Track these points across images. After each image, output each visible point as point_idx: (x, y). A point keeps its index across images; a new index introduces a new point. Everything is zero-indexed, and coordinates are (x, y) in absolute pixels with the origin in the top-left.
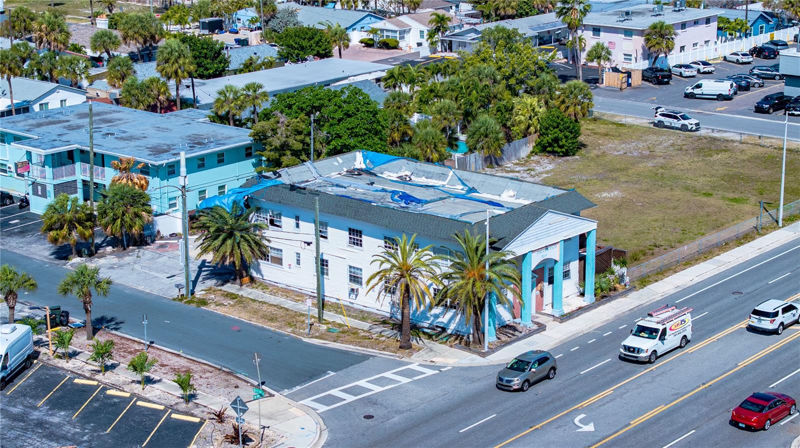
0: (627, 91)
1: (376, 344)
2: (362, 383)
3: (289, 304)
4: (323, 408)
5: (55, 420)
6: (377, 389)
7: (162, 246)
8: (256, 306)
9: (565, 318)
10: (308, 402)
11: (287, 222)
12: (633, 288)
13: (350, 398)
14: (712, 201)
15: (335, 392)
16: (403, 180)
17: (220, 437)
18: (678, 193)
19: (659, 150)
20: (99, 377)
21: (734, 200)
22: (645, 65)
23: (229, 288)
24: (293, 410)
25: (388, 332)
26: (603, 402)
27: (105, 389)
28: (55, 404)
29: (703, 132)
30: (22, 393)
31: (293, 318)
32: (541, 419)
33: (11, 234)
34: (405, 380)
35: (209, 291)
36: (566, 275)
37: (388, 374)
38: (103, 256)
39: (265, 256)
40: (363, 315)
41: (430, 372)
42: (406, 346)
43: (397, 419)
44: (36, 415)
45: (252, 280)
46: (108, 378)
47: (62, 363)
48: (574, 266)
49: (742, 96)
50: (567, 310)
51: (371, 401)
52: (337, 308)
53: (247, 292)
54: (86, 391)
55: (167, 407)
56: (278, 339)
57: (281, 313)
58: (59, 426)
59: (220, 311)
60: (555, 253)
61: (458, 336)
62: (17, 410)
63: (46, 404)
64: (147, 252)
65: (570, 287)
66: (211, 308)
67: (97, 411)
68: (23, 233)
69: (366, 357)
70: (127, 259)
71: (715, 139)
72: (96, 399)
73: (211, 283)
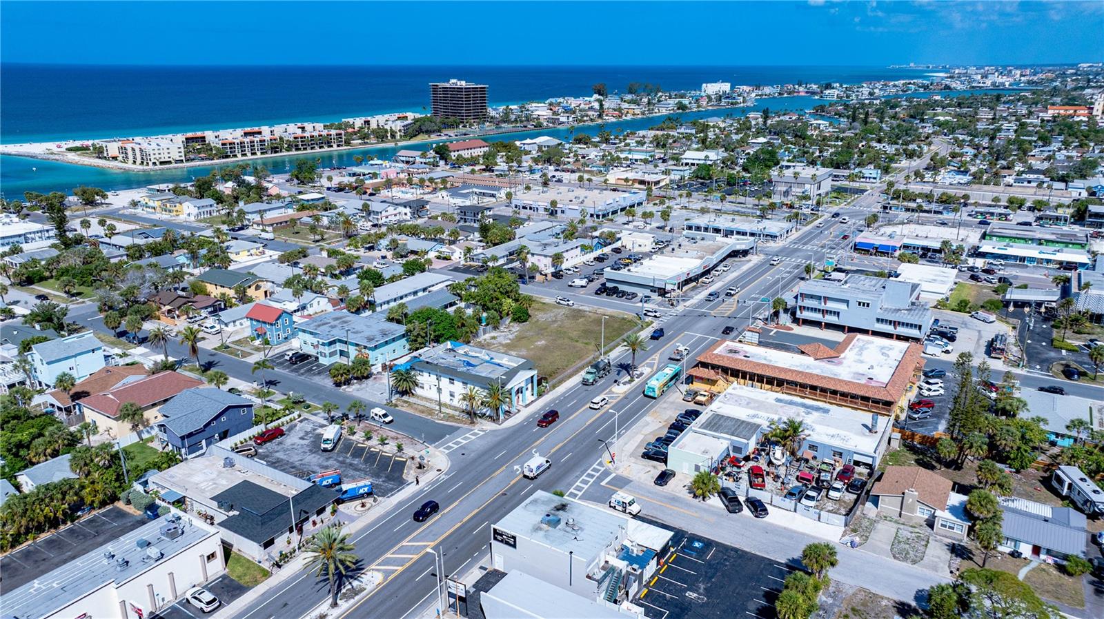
0: (546, 283)
1: (462, 422)
2: (459, 440)
3: (428, 405)
4: (447, 451)
5: (356, 462)
6: (465, 442)
7: (375, 378)
8: (416, 406)
9: (527, 406)
10: (441, 449)
11: (426, 374)
12: (551, 390)
13: (456, 447)
14: (578, 344)
15: (450, 444)
16: (466, 354)
17: (414, 467)
18: (566, 341)
19: (559, 317)
20: (366, 442)
21: (586, 344)
22: (553, 270)
23: (405, 398)
24: (437, 453)
25: (466, 416)
26: (541, 443)
27: (369, 448)
28: (354, 456)
29: (575, 307)
30: (340, 452)
31: (430, 411)
32: (521, 452)
33: (315, 375)
34: (474, 437)
35: (397, 399)
36: (527, 389)
37: (467, 435)
38: (353, 384)
39: (417, 385)
40: (455, 409)
41: (482, 433)
42: (472, 423)
43: (472, 455)
44: (348, 461)
45: (413, 394)
46: (369, 443)
47: (351, 437)
48: (530, 386)
49: (591, 284)
50: (528, 402)
51: (463, 447)
52: (446, 405)
53: (412, 400)
54: (363, 449)
55: (394, 455)
56: (426, 421)
57: (425, 409)
58: (357, 465)
59: (403, 409)
60: (523, 385)
61: (490, 417)
62: (341, 459)
63: (351, 455)
64: (370, 382)
65: (528, 393)
66: (399, 408)
67: (369, 458)
68: (319, 373)
69: (459, 428)
70: (363, 386)
71: (580, 310)
72: (367, 453)
73: (398, 396)
